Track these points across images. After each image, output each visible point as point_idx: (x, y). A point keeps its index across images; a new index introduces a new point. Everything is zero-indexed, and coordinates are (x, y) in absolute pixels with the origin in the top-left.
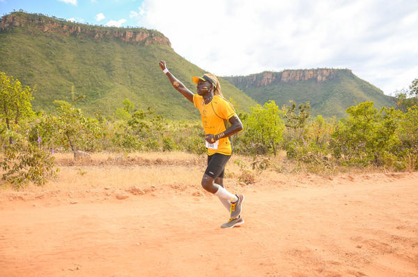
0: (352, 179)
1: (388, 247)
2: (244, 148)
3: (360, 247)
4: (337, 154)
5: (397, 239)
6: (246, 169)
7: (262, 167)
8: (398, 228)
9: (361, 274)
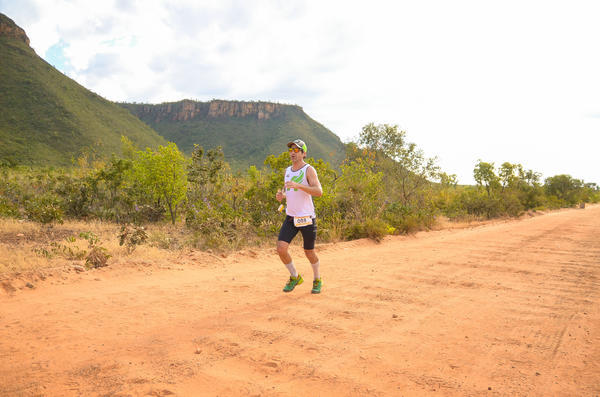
0: (253, 255)
1: (235, 348)
2: (122, 212)
3: (198, 353)
4: (256, 220)
5: (257, 334)
6: (98, 245)
7: (134, 242)
8: (270, 320)
9: (167, 392)
